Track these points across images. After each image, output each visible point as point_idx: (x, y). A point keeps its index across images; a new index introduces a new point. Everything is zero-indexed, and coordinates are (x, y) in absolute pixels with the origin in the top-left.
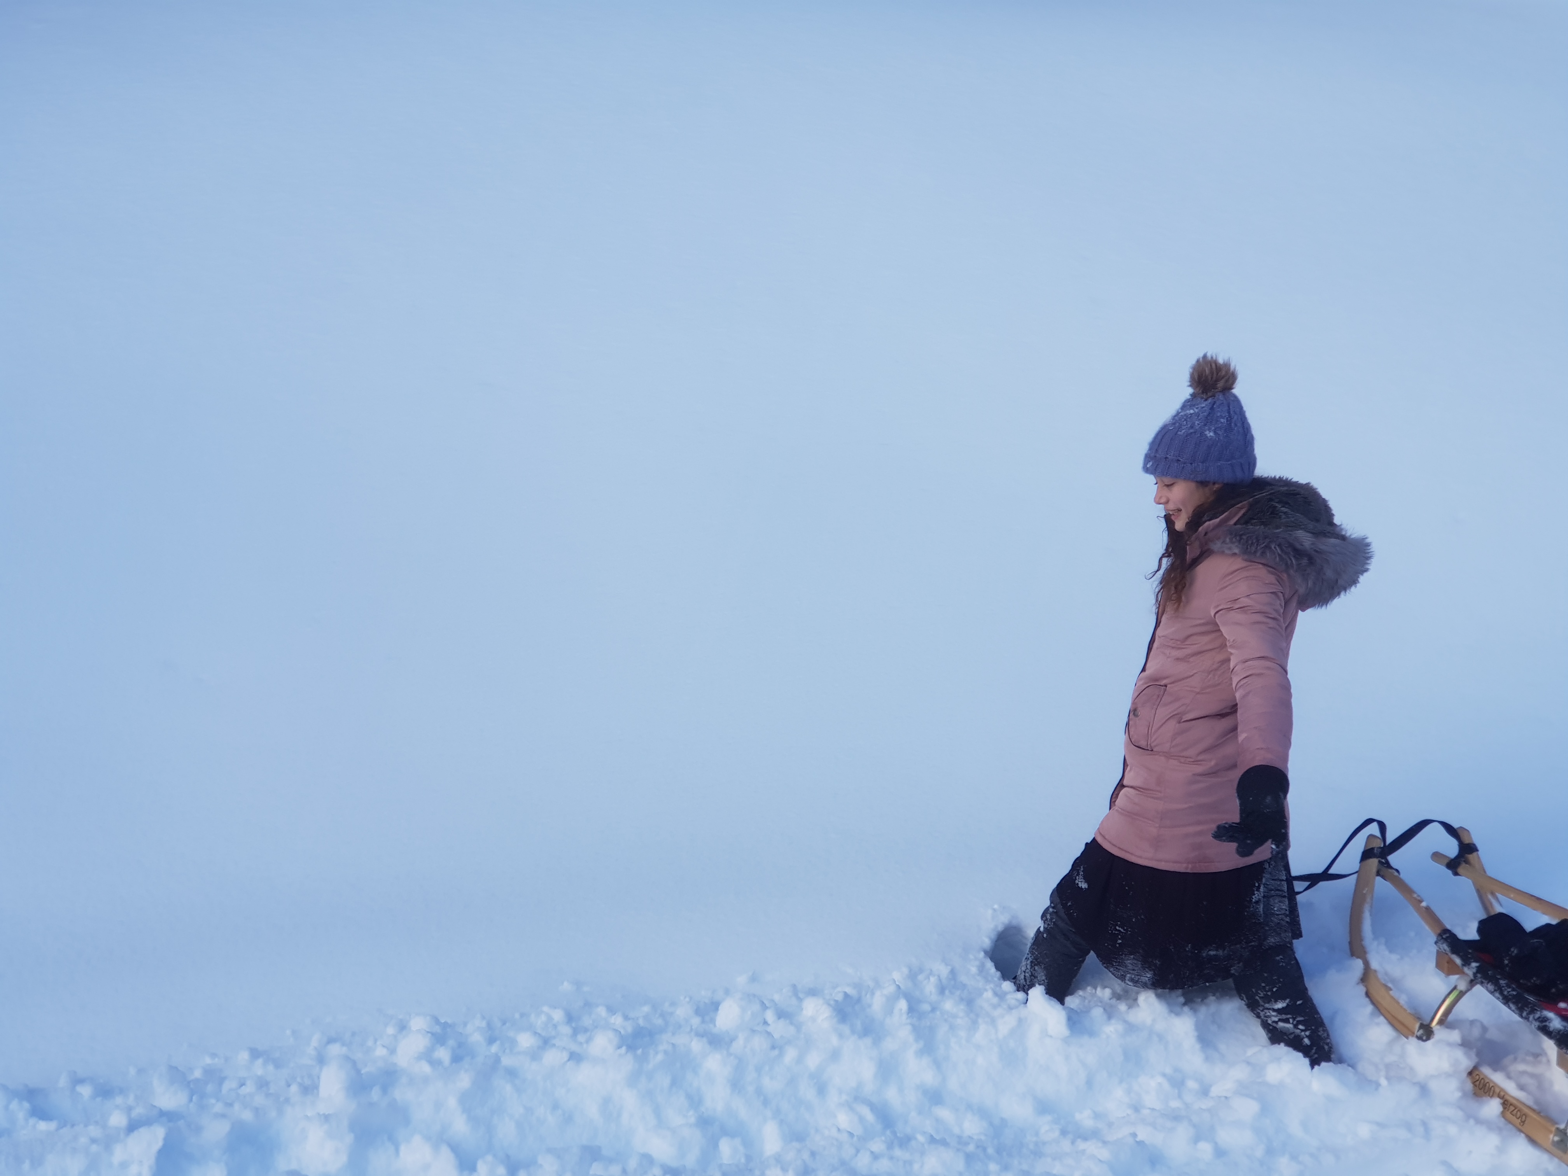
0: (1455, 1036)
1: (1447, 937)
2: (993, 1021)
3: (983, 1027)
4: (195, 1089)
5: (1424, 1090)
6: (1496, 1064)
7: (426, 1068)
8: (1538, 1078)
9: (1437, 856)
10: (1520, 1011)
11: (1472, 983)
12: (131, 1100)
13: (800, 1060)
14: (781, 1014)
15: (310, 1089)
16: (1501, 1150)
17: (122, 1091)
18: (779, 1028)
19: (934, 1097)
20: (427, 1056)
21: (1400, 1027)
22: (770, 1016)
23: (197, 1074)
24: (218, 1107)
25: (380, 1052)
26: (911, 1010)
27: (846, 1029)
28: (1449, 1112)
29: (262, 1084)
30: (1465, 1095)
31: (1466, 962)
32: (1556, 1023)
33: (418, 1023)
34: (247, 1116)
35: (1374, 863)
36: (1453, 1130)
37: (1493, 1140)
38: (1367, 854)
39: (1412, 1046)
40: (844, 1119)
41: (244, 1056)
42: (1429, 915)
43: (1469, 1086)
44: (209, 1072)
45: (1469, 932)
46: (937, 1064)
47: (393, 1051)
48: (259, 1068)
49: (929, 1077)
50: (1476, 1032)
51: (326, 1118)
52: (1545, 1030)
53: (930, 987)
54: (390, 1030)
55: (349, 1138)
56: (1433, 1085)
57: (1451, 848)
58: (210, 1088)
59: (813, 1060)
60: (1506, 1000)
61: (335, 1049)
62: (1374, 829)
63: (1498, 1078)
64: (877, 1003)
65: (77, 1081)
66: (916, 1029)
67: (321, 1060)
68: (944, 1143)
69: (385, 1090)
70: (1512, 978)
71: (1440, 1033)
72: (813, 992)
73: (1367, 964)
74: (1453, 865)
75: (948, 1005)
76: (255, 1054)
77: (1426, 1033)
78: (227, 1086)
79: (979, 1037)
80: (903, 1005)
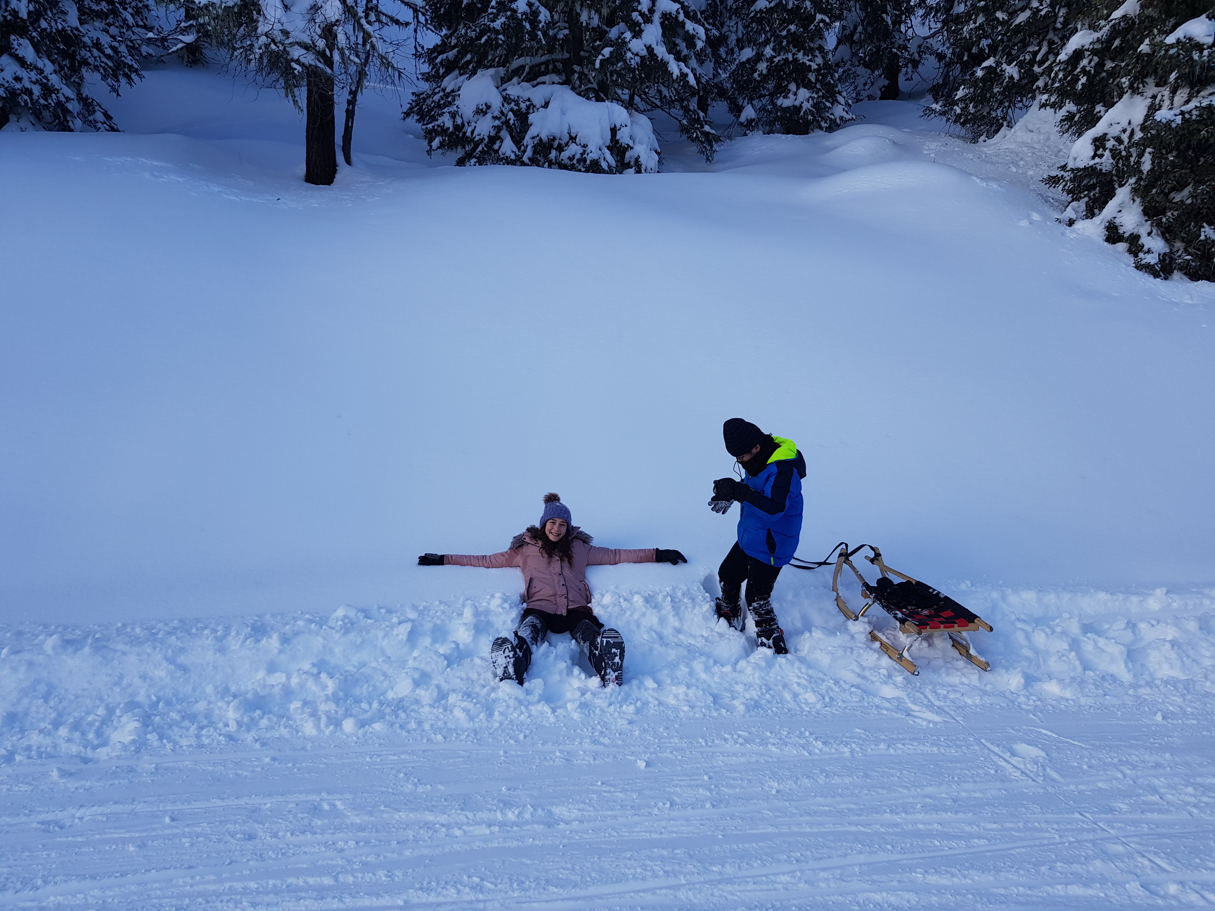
0: (866, 620)
1: (866, 585)
2: (701, 606)
3: (697, 608)
4: (421, 613)
5: (853, 637)
6: (880, 630)
7: (501, 610)
8: (895, 636)
9: (866, 557)
10: (888, 611)
11: (874, 602)
12: (399, 615)
13: (631, 615)
14: (625, 600)
15: (460, 615)
16: (878, 659)
17: (396, 612)
18: (624, 604)
19: (679, 631)
20: (501, 606)
21: (848, 617)
22: (621, 600)
23: (421, 608)
24: (429, 619)
25: (484, 604)
26: (672, 601)
27: (648, 606)
28: (861, 645)
29: (443, 612)
30: (867, 640)
31: (871, 594)
32: (900, 615)
33: (498, 595)
34: (439, 622)
35: (843, 558)
36: (861, 651)
37: (876, 656)
38: (841, 555)
39: (850, 623)
40: (646, 636)
41: (437, 602)
42: (860, 577)
43: (870, 637)
44: (425, 608)
45: (874, 584)
46: (680, 620)
47: (489, 604)
48: (442, 607)
49: (677, 624)
50: (875, 619)
51: (465, 624)
52: (895, 617)
53: (679, 594)
54: (488, 597)
55: (473, 631)
56: (856, 636)
57: (872, 554)
58: (425, 612)
59: (636, 616)
60: (883, 607)
61: (469, 602)
62: (843, 546)
63: (880, 635)
64: (660, 598)
65: (380, 608)
66: (673, 607)
67: (464, 606)
68: (680, 646)
69: (486, 616)
70: (887, 600)
71: (860, 618)
72: (637, 593)
73: (838, 594)
74: (872, 561)
75: (685, 600)
76: (441, 602)
77: (857, 619)
78: (431, 612)
79: (696, 611)
80: (669, 599)
